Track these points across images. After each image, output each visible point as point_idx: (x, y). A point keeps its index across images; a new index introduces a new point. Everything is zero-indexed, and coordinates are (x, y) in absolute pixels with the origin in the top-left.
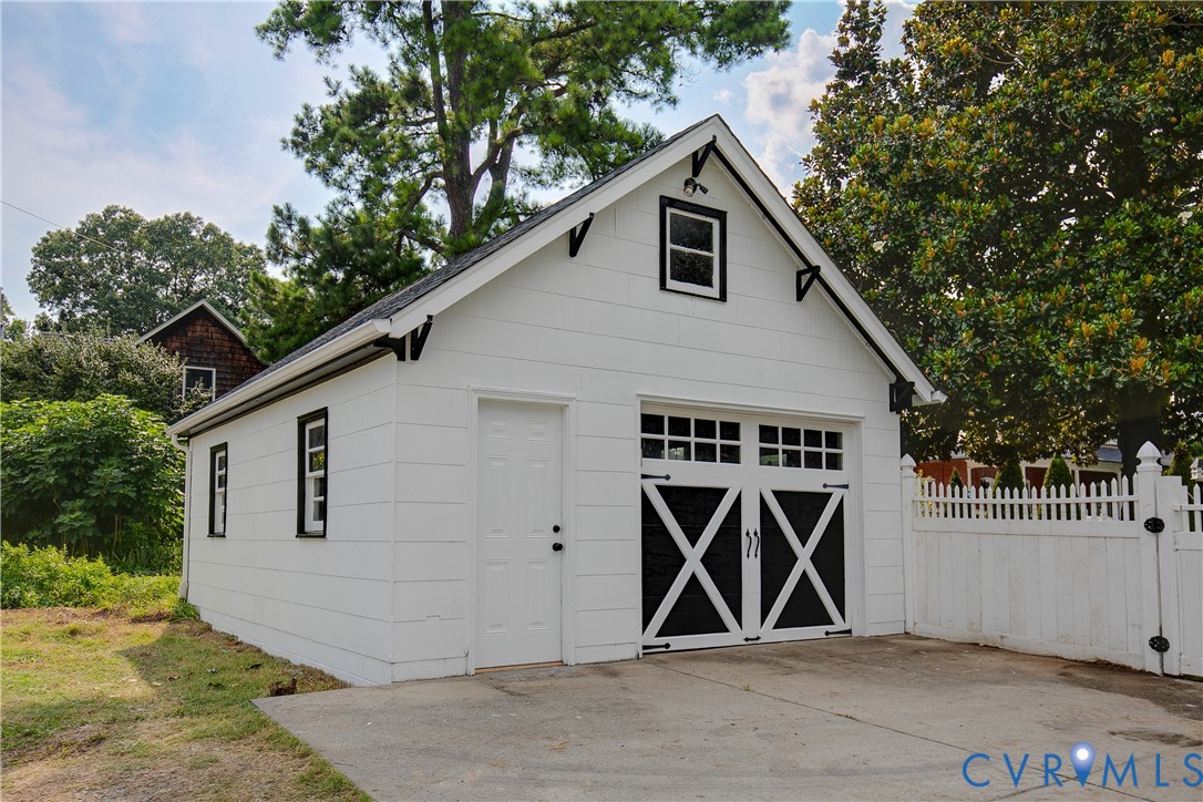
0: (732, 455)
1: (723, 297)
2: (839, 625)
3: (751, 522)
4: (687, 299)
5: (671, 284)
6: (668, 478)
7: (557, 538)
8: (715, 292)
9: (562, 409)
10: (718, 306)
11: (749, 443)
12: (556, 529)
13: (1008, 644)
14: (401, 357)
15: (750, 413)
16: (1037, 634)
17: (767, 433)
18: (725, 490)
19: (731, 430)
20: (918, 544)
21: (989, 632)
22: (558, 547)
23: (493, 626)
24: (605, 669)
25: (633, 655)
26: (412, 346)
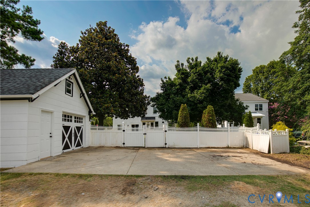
0: (71, 121)
1: (72, 96)
2: (82, 146)
3: (73, 132)
4: (68, 96)
5: (67, 93)
6: (64, 124)
7: (50, 135)
8: (71, 95)
9: (52, 113)
10: (71, 97)
11: (73, 119)
12: (50, 133)
13: (105, 146)
14: (29, 101)
15: (74, 114)
16: (109, 144)
17: (75, 118)
18: (70, 126)
19: (71, 117)
20: (91, 134)
21: (102, 145)
22: (51, 137)
23: (47, 150)
24: (59, 156)
25: (61, 154)
26: (31, 100)
